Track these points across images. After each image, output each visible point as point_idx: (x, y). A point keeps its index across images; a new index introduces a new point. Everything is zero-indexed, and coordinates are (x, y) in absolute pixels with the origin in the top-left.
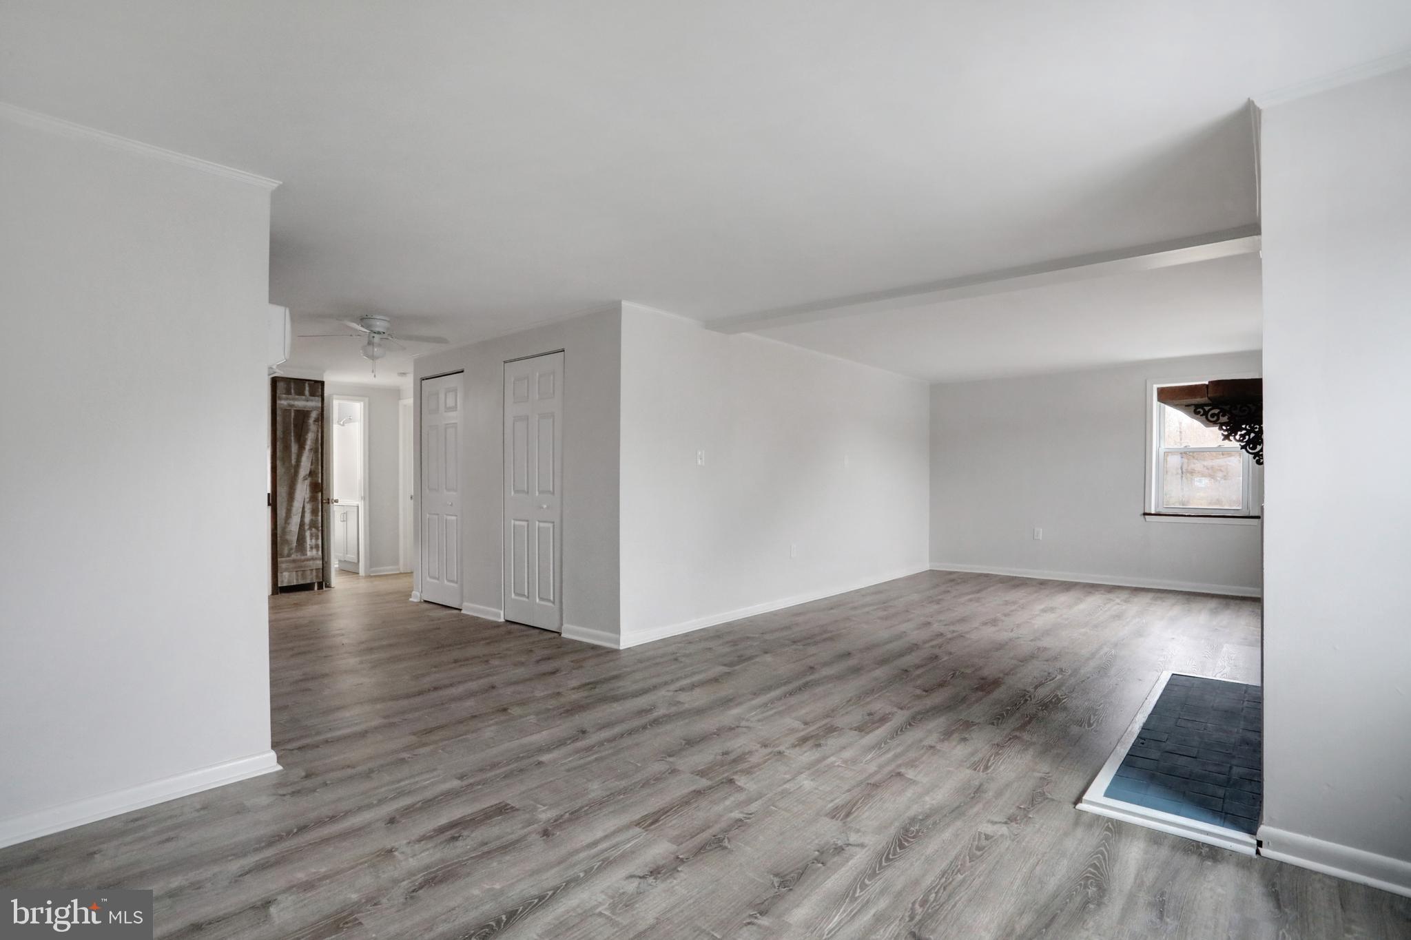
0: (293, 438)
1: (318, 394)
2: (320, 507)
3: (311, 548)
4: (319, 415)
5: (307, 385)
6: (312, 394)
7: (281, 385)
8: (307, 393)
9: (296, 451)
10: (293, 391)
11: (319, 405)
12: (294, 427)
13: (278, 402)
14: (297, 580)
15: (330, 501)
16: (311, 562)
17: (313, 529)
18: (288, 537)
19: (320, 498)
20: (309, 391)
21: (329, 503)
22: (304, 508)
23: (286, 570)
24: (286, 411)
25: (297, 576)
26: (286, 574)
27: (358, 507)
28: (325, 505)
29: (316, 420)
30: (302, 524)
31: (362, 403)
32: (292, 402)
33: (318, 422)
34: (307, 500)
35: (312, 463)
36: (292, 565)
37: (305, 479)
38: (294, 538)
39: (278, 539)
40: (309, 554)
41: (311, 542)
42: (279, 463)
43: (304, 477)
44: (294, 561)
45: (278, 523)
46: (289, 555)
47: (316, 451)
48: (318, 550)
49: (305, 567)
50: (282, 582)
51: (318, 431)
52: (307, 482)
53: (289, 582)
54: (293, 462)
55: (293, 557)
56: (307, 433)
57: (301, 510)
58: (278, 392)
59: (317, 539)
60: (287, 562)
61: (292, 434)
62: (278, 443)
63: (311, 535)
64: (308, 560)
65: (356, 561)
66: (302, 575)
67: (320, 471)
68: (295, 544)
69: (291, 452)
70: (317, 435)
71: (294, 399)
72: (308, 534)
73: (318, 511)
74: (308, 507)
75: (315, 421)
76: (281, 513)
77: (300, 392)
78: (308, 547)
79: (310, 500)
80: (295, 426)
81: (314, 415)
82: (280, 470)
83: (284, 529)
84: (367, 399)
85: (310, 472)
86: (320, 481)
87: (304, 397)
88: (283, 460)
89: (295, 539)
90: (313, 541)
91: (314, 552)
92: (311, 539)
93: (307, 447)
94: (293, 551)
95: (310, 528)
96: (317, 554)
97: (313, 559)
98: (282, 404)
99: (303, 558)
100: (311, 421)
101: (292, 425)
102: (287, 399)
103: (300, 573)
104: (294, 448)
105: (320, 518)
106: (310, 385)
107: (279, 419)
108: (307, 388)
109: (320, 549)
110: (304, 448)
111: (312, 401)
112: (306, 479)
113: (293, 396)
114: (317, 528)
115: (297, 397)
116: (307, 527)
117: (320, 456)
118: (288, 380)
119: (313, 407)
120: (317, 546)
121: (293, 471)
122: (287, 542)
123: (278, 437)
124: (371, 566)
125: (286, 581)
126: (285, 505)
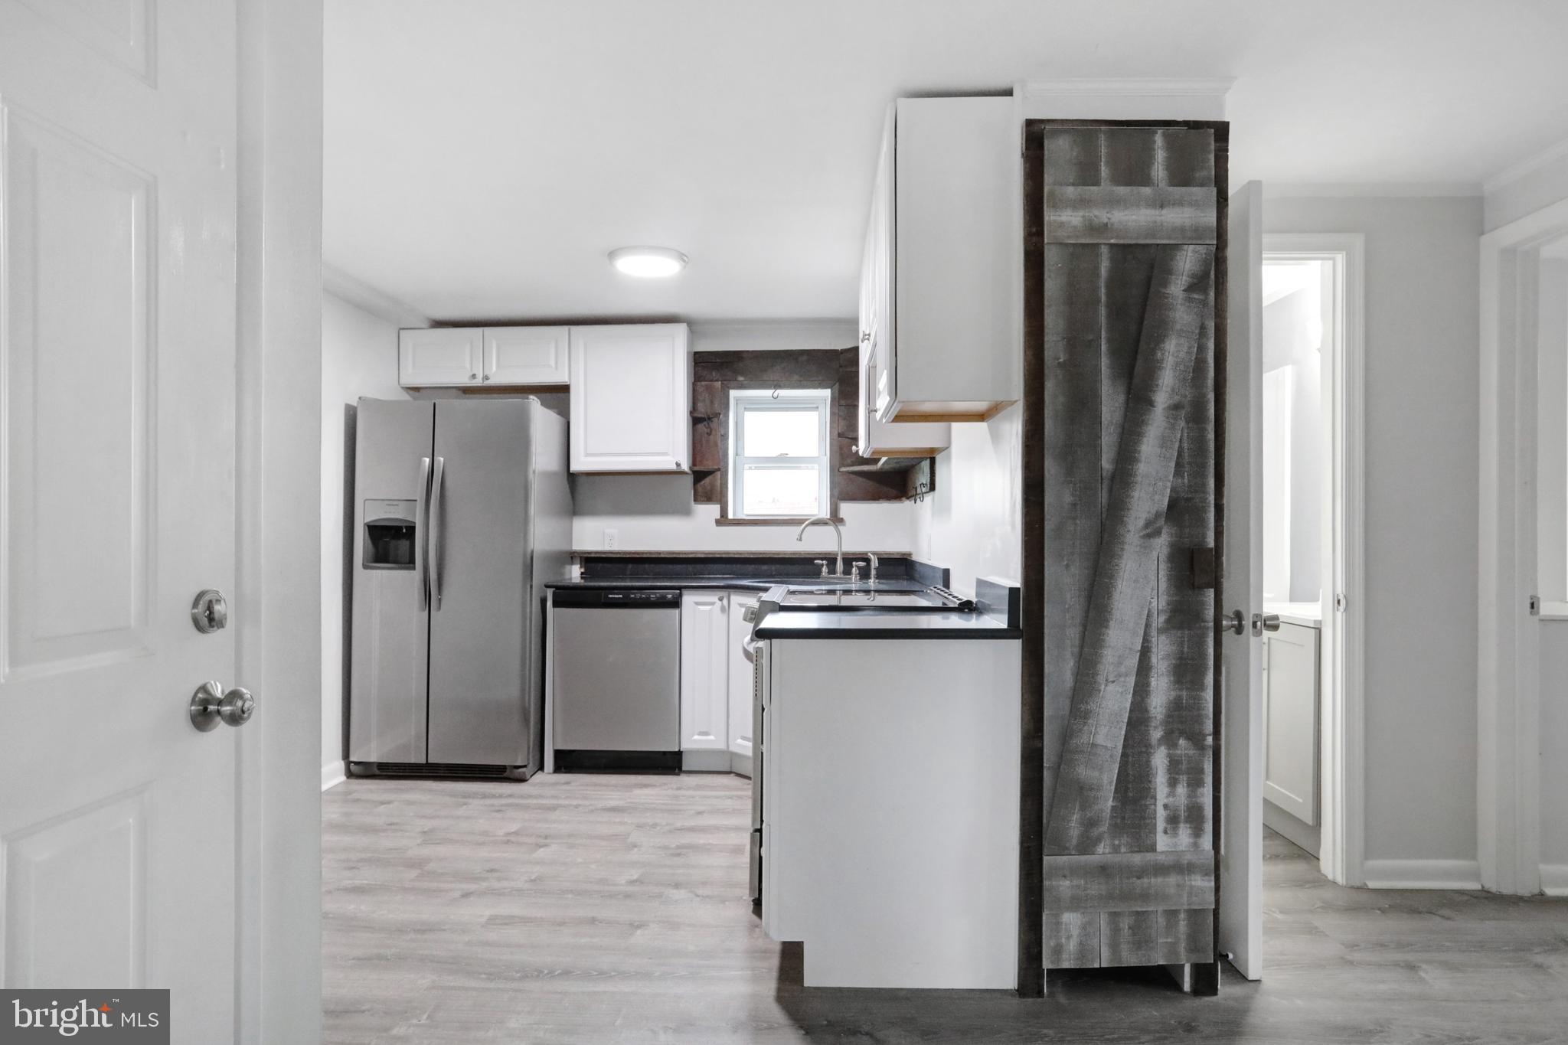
0: (1105, 362)
1: (1199, 175)
2: (1211, 651)
3: (1173, 820)
4: (1206, 262)
5: (1159, 139)
6: (1182, 175)
7: (1057, 149)
8: (1159, 170)
9: (1118, 417)
10: (1104, 171)
11: (1210, 218)
12: (1109, 316)
13: (1050, 216)
14: (1114, 946)
15: (1247, 623)
16: (1172, 880)
17: (1182, 742)
18: (1083, 772)
19: (1210, 613)
20: (1169, 168)
21: (1239, 630)
22: (1145, 652)
23: (1076, 903)
24: (1081, 252)
25: (1116, 930)
26: (1072, 920)
27: (1318, 631)
28: (1228, 637)
29: (1197, 284)
30: (1138, 719)
31: (1340, 258)
32: (1102, 215)
33: (1205, 291)
34: (1159, 621)
35: (1178, 465)
36: (1096, 888)
37: (1151, 531)
38: (1105, 776)
39: (1046, 774)
40: (1162, 842)
41: (1172, 793)
42: (1051, 468)
43: (1147, 525)
44: (1104, 870)
45: (1048, 712)
46: (1086, 845)
47: (1196, 416)
48: (1197, 832)
49: (1145, 896)
50: (1058, 950)
51: (1203, 328)
52: (1161, 545)
53: (1083, 950)
54: (1106, 464)
55: (1103, 852)
56: (1159, 340)
57: (1133, 662)
58: (1048, 179)
59: (1196, 783)
60: (1073, 871)
61: (1104, 347)
62: (1050, 386)
63: (1174, 766)
64: (1161, 870)
65: (1308, 818)
66: (1134, 929)
67: (1212, 498)
68: (1110, 803)
69: (1097, 418)
70: (1201, 349)
71: (1113, 202)
72: (1159, 760)
73: (1205, 667)
74: (1163, 651)
75: (1190, 289)
76: (1059, 671)
77: (1135, 174)
78: (1161, 814)
79: (1168, 621)
80: (1116, 312)
81: (1187, 262)
82: (1055, 496)
83: (1066, 736)
84: (1358, 242)
85: (1172, 505)
86: (1211, 544)
87: (1146, 191)
88: (1067, 454)
89: (1108, 778)
90: (1181, 790)
91: (1184, 836)
92: (1173, 783)
93: (1162, 399)
94: (1104, 828)
95: (1169, 740)
96: (1196, 845)
97: (1181, 868)
98: (1061, 225)
99: (1137, 859)
100: (1176, 288)
101: (1103, 311)
102: (1082, 203)
103: (1125, 923)
104: (1111, 404)
105: (1209, 695)
106: (1171, 145)
107: (1052, 285)
108: (1160, 155)
109: (1208, 826)
110: (1151, 403)
111: (1179, 203)
112: (1157, 533)
113: (1105, 187)
114: (1196, 739)
115: (1122, 190)
116: (1156, 734)
117: (1211, 436)
118: (1085, 130)
119: (1182, 230)
120: (1194, 815)
121: (1103, 497)
122: (1083, 792)
123: (1048, 354)
124: (1369, 853)
125: (1072, 946)
126: (1073, 634)
